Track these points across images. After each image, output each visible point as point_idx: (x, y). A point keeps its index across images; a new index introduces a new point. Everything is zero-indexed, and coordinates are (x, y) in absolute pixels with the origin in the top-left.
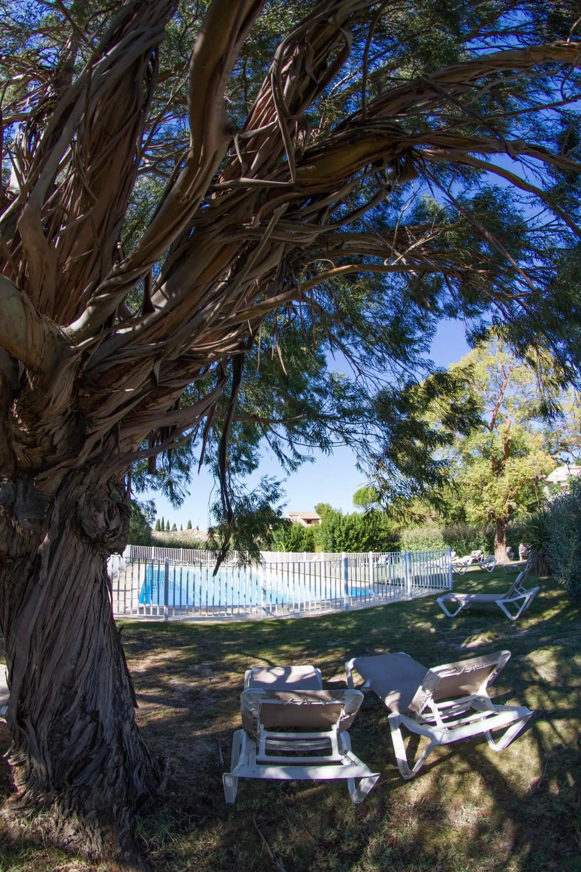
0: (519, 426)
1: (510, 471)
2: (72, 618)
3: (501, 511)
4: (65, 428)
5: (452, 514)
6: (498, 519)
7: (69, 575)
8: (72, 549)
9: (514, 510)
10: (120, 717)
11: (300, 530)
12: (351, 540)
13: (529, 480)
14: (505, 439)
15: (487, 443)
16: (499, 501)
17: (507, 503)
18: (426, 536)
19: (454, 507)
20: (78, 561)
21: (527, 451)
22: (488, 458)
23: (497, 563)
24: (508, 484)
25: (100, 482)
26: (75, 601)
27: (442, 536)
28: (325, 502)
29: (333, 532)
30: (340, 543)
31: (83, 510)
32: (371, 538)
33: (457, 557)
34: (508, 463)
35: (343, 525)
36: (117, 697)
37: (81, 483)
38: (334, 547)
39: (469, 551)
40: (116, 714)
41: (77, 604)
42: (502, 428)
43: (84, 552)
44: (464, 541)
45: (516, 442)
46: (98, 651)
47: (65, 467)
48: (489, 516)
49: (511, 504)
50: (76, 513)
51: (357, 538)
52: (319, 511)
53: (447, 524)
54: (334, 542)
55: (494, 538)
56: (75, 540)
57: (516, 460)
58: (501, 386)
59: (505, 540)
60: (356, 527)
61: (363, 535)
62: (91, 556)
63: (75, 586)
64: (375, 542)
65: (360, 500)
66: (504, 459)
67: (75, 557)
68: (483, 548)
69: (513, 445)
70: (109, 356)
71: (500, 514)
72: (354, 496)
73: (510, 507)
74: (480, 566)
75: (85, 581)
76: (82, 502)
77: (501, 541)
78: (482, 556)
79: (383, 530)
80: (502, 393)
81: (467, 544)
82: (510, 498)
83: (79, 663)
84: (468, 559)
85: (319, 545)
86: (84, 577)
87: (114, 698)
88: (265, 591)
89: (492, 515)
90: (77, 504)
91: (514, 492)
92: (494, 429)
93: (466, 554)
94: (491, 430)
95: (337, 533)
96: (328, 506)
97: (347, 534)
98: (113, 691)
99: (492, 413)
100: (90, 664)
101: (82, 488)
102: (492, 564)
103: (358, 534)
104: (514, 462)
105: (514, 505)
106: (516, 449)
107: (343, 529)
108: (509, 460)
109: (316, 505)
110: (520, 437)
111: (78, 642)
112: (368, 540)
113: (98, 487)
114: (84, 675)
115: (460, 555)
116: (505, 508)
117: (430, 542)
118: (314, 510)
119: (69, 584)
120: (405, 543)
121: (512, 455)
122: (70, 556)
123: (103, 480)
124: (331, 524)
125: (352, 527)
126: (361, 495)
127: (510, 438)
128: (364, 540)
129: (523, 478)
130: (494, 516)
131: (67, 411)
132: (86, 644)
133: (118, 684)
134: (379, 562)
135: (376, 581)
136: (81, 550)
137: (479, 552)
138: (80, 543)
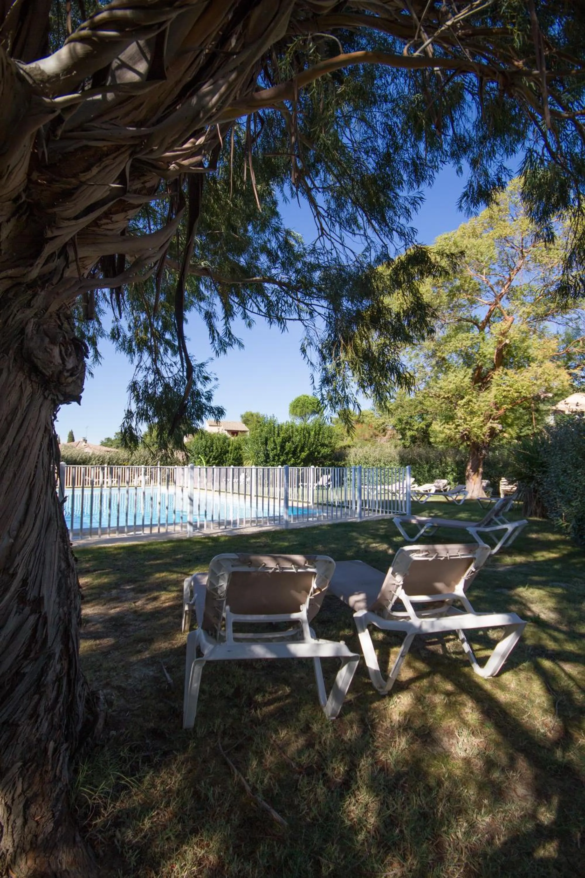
0: (524, 327)
1: (498, 385)
2: (15, 475)
3: (479, 432)
4: (13, 221)
5: (412, 436)
6: (474, 443)
7: (12, 421)
8: (17, 388)
9: (497, 435)
10: (65, 608)
11: (224, 442)
12: (287, 454)
13: (525, 398)
14: (500, 342)
15: (472, 347)
16: (477, 421)
17: (489, 425)
18: (378, 457)
19: (416, 427)
20: (25, 403)
21: (529, 360)
22: (469, 366)
23: (468, 497)
24: (493, 400)
25: (50, 310)
26: (21, 453)
27: (397, 458)
28: (254, 411)
29: (266, 444)
30: (274, 458)
31: (32, 338)
32: (311, 454)
33: (416, 485)
34: (496, 376)
35: (278, 435)
36: (63, 581)
37: (29, 305)
38: (267, 460)
39: (431, 479)
40: (60, 605)
41: (22, 459)
42: (498, 327)
43: (33, 394)
44: (426, 467)
45: (516, 348)
46: (45, 520)
47: (11, 278)
48: (462, 437)
49: (495, 425)
50: (22, 341)
51: (294, 453)
52: (246, 421)
53: (405, 447)
54: (267, 456)
55: (466, 466)
56: (21, 377)
57: (511, 372)
58: (511, 269)
59: (481, 470)
60: (294, 439)
61: (302, 450)
62: (42, 399)
63: (22, 433)
64: (316, 459)
65: (299, 410)
66: (494, 369)
67: (20, 399)
68: (450, 477)
69: (509, 353)
70: (72, 131)
71: (477, 437)
72: (291, 405)
73: (492, 429)
74: (446, 496)
75: (34, 430)
76: (30, 328)
77: (475, 470)
78: (448, 487)
79: (327, 446)
80: (510, 280)
81: (429, 471)
82: (494, 419)
83: (22, 533)
84: (431, 487)
85: (248, 459)
86: (33, 424)
87: (60, 581)
88: (191, 500)
89: (466, 437)
90: (22, 331)
91: (501, 412)
92: (487, 329)
93: (427, 482)
94: (481, 329)
95: (270, 446)
96: (258, 416)
97: (283, 447)
98: (58, 574)
99: (488, 308)
100: (36, 535)
101: (29, 313)
102: (461, 497)
103: (296, 448)
104: (506, 374)
105: (498, 427)
106: (514, 357)
107: (279, 440)
108: (500, 370)
109: (243, 413)
110: (523, 341)
111: (21, 508)
112: (308, 455)
113: (47, 314)
114: (27, 549)
115: (419, 482)
116: (485, 429)
117: (382, 464)
118: (240, 420)
119: (12, 433)
120: (352, 463)
121: (505, 365)
122: (14, 397)
123: (54, 308)
124: (264, 434)
125: (289, 439)
126: (300, 404)
127: (507, 341)
128: (304, 455)
129: (516, 395)
130: (469, 439)
131: (19, 197)
132: (32, 509)
133: (63, 565)
134: (320, 483)
135: (315, 501)
136: (28, 391)
137: (445, 481)
138: (28, 382)
